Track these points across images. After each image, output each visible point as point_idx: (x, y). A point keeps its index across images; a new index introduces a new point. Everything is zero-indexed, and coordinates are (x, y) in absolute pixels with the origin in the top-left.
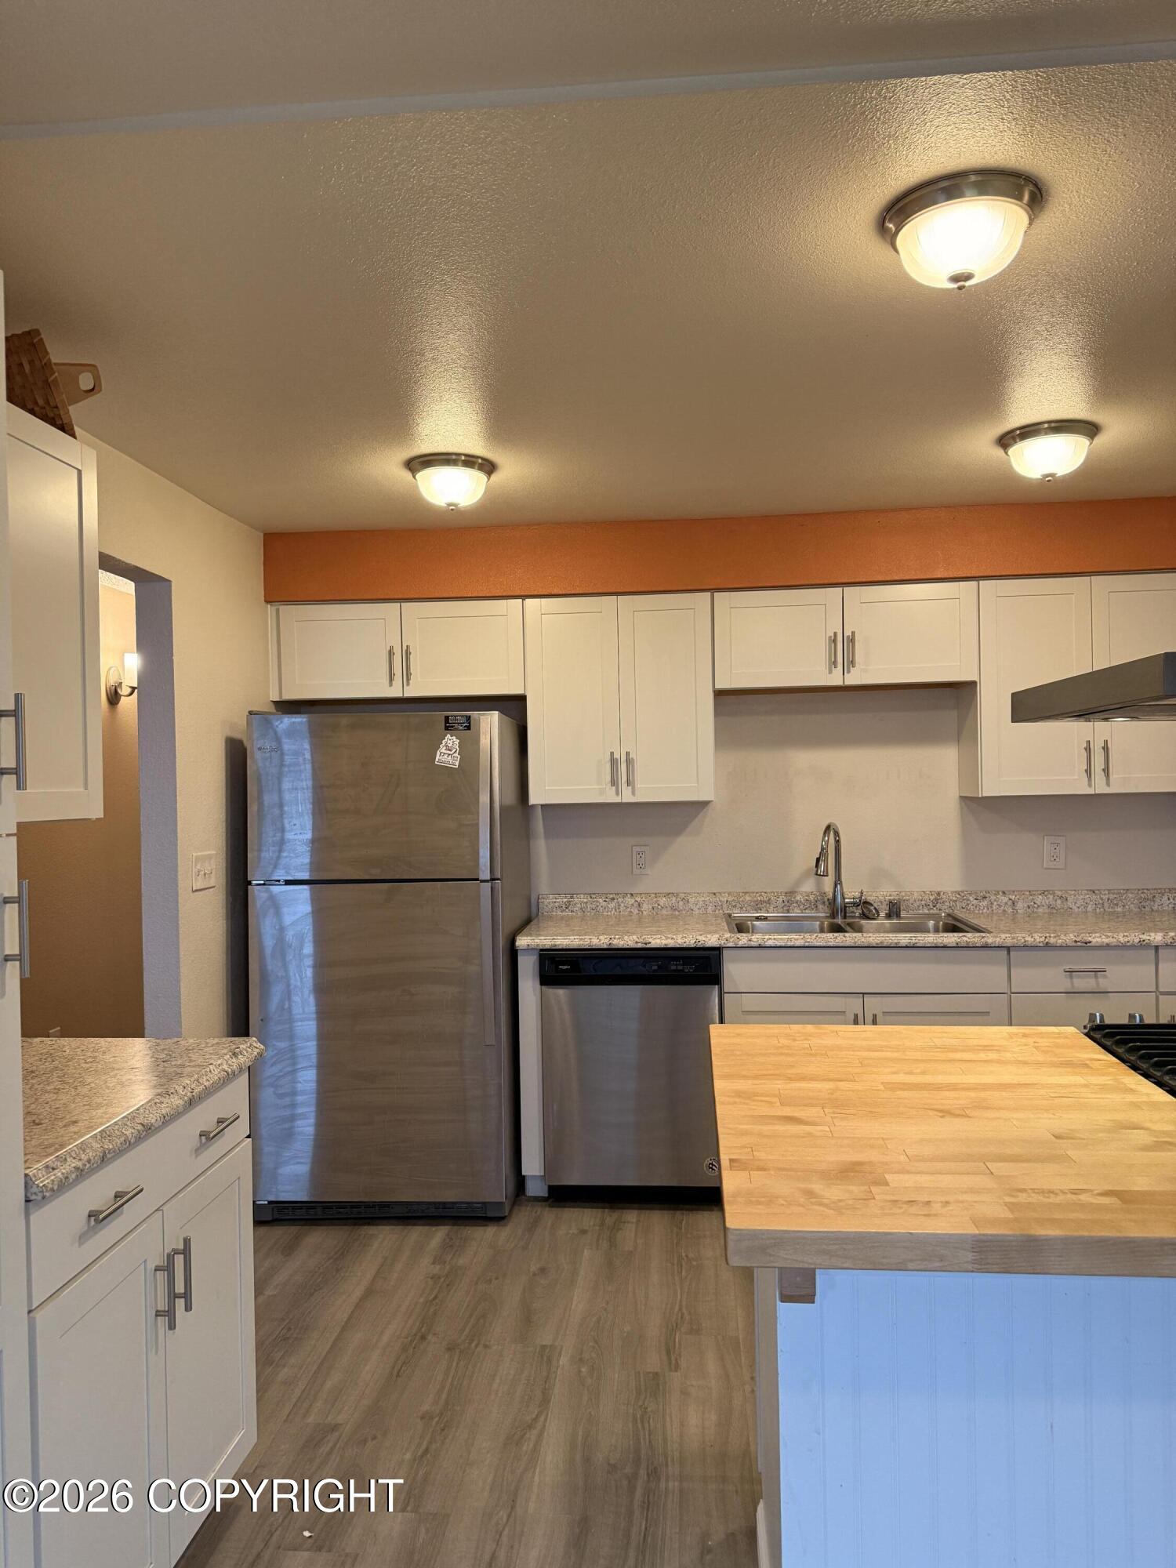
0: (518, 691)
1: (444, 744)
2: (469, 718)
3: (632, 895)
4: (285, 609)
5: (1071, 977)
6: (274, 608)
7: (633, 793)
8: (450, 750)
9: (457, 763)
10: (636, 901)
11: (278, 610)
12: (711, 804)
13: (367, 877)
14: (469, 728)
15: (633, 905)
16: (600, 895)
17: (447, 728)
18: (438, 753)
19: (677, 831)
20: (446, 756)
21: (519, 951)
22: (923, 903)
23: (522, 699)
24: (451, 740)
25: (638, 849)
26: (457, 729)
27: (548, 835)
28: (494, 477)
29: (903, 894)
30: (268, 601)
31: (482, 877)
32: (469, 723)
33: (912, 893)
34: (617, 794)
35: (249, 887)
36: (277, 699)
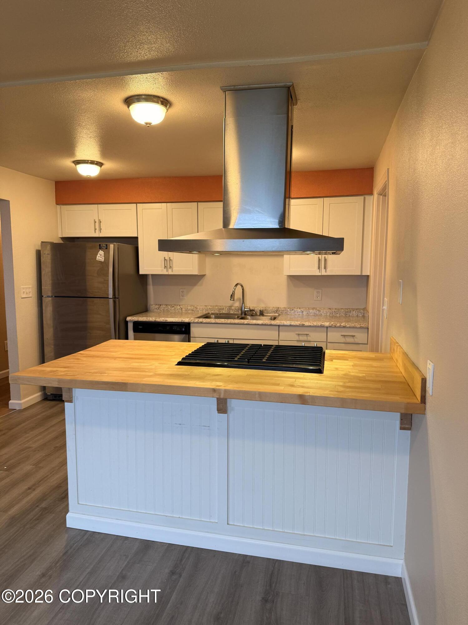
0: (136, 235)
1: (99, 253)
2: (107, 245)
3: (180, 305)
4: (62, 206)
5: (299, 336)
6: (60, 206)
7: (172, 271)
8: (101, 256)
9: (103, 260)
10: (181, 307)
11: (61, 207)
12: (206, 276)
13: (77, 296)
14: (107, 248)
15: (179, 309)
16: (169, 305)
17: (100, 248)
18: (97, 256)
19: (195, 284)
20: (100, 257)
21: (128, 322)
22: (273, 311)
23: (136, 238)
24: (101, 252)
25: (181, 290)
26: (103, 249)
27: (153, 285)
28: (103, 167)
29: (267, 308)
30: (58, 203)
31: (110, 297)
32: (107, 247)
33: (270, 307)
34: (167, 271)
35: (43, 298)
36: (61, 237)
